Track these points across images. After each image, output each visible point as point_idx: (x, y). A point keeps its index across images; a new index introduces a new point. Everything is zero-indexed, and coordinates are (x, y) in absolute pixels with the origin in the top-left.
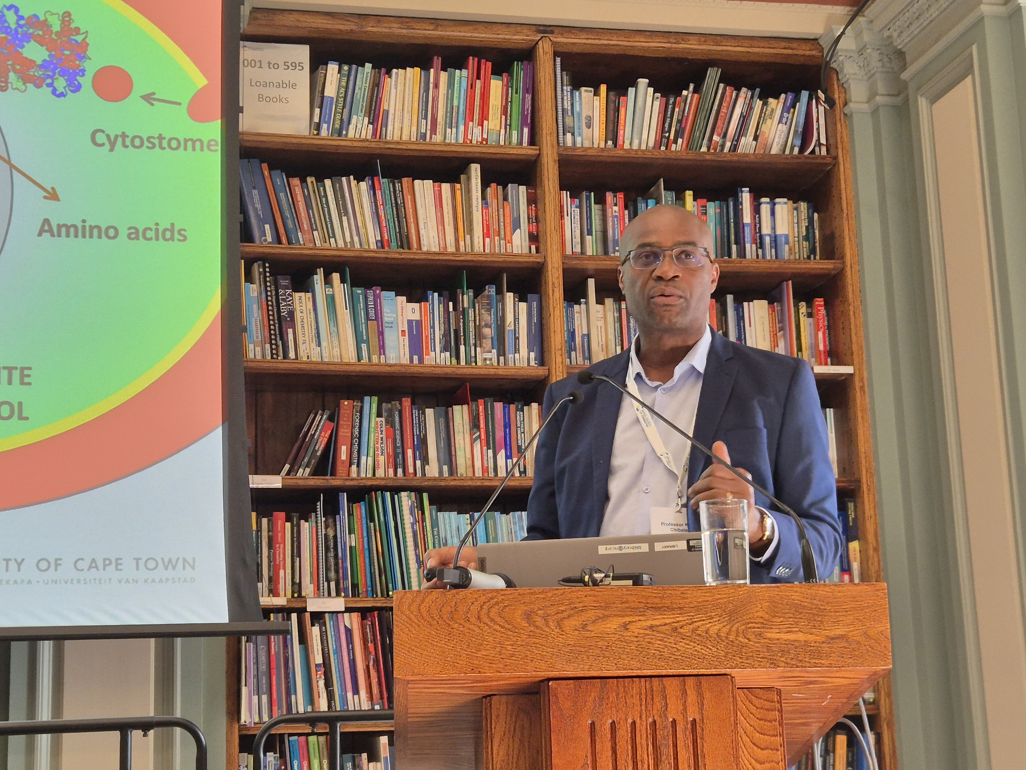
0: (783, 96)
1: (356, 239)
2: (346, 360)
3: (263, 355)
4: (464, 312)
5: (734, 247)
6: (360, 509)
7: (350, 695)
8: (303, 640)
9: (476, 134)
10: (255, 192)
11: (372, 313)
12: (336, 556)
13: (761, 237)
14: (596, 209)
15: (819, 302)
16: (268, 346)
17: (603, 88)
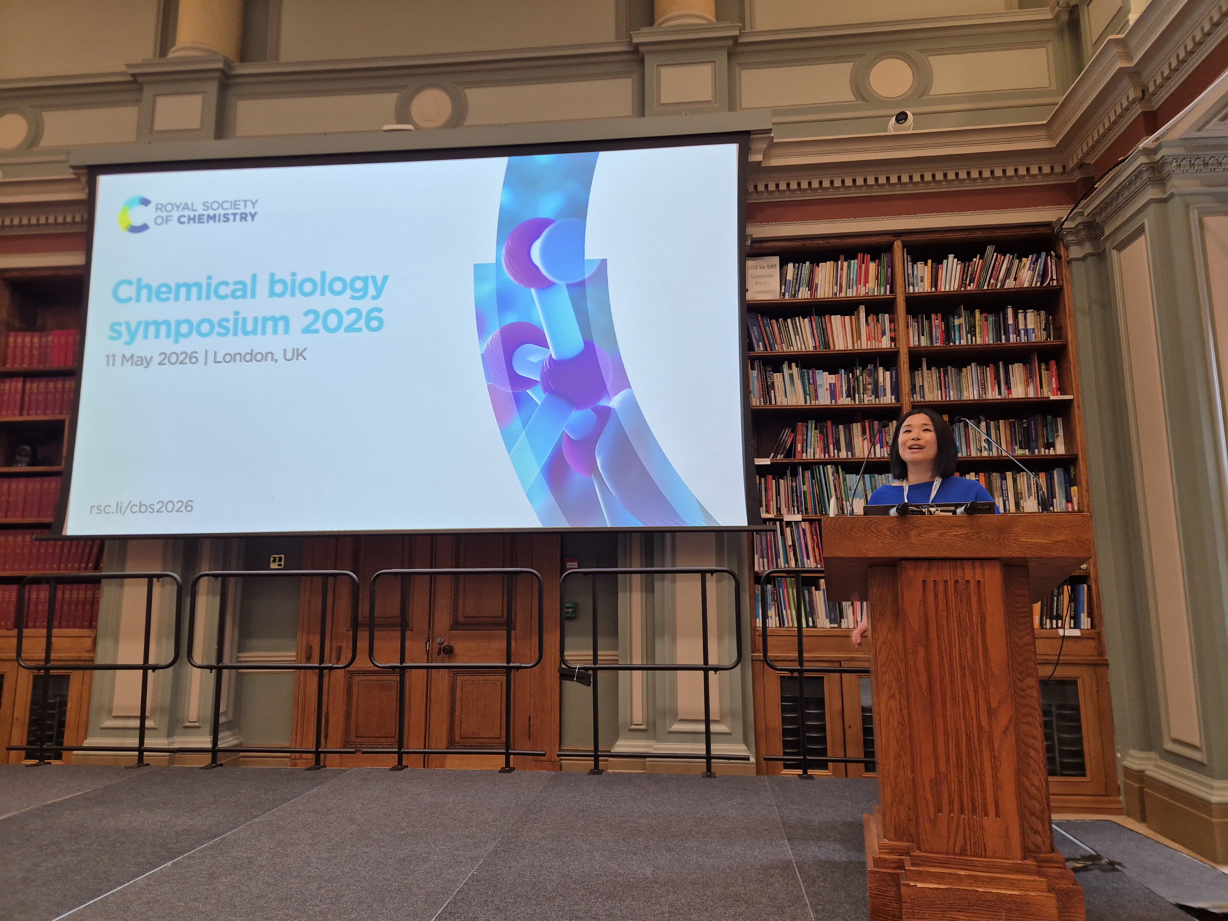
0: (1031, 256)
1: (803, 346)
2: (799, 404)
3: (760, 403)
4: (857, 378)
5: (1003, 337)
6: (808, 474)
7: (805, 559)
8: (783, 534)
9: (862, 292)
10: (755, 328)
11: (811, 381)
12: (797, 495)
13: (1019, 330)
14: (926, 323)
15: (1053, 362)
16: (762, 399)
17: (930, 261)
